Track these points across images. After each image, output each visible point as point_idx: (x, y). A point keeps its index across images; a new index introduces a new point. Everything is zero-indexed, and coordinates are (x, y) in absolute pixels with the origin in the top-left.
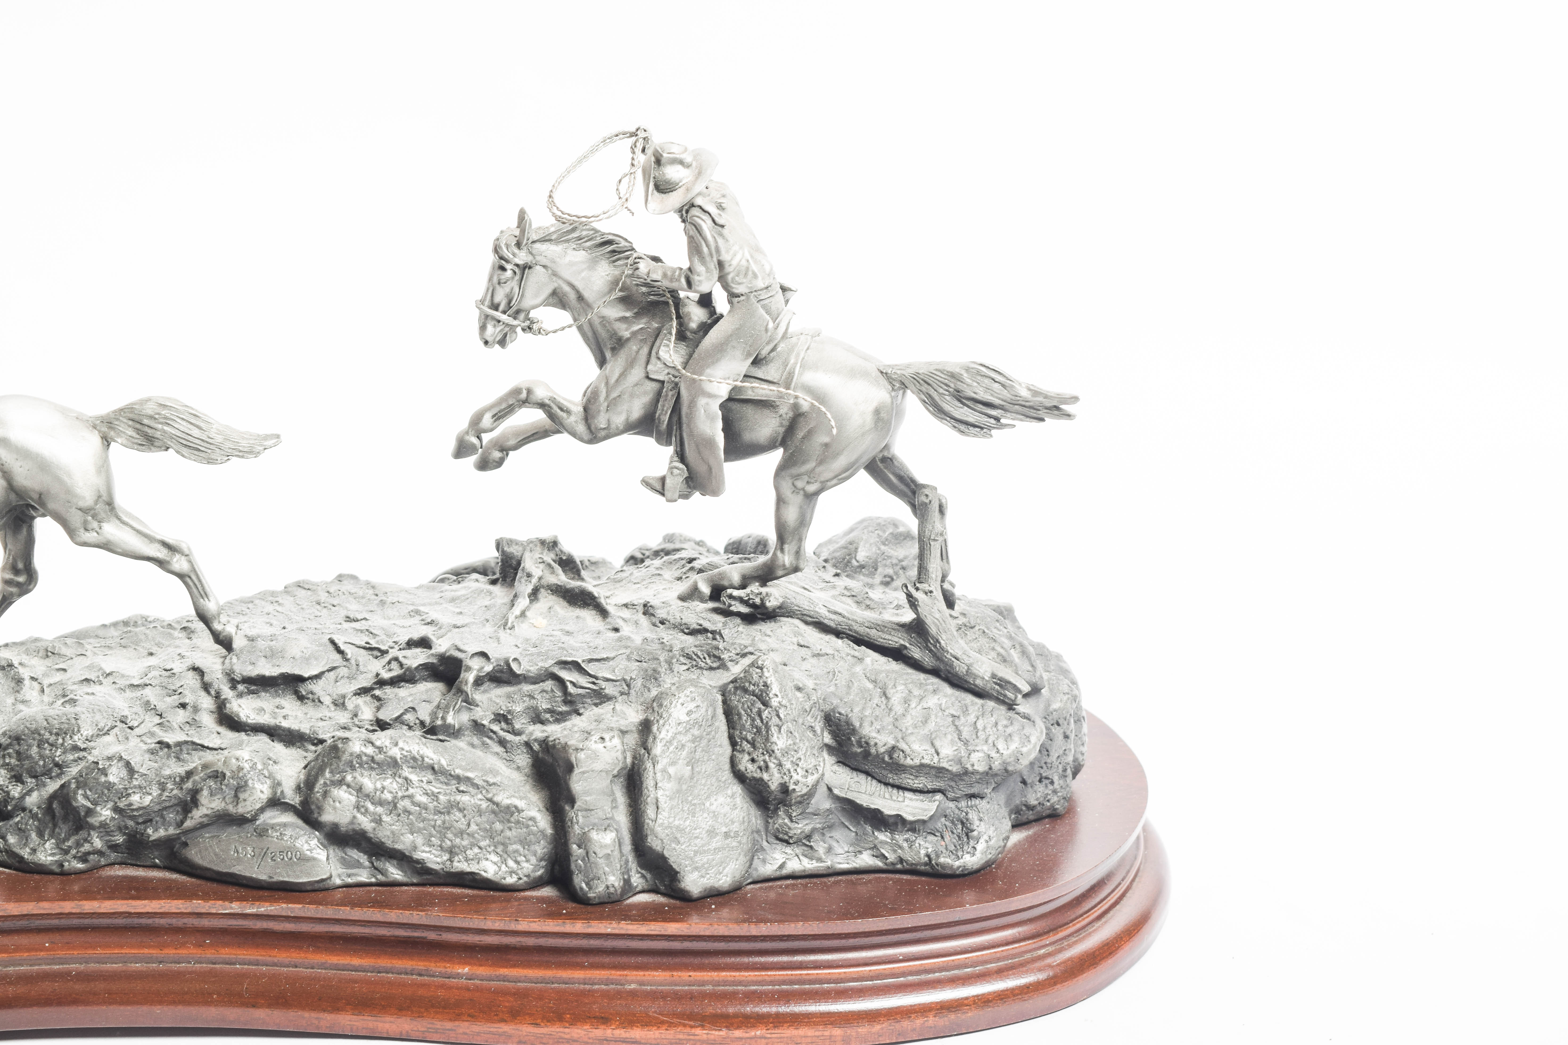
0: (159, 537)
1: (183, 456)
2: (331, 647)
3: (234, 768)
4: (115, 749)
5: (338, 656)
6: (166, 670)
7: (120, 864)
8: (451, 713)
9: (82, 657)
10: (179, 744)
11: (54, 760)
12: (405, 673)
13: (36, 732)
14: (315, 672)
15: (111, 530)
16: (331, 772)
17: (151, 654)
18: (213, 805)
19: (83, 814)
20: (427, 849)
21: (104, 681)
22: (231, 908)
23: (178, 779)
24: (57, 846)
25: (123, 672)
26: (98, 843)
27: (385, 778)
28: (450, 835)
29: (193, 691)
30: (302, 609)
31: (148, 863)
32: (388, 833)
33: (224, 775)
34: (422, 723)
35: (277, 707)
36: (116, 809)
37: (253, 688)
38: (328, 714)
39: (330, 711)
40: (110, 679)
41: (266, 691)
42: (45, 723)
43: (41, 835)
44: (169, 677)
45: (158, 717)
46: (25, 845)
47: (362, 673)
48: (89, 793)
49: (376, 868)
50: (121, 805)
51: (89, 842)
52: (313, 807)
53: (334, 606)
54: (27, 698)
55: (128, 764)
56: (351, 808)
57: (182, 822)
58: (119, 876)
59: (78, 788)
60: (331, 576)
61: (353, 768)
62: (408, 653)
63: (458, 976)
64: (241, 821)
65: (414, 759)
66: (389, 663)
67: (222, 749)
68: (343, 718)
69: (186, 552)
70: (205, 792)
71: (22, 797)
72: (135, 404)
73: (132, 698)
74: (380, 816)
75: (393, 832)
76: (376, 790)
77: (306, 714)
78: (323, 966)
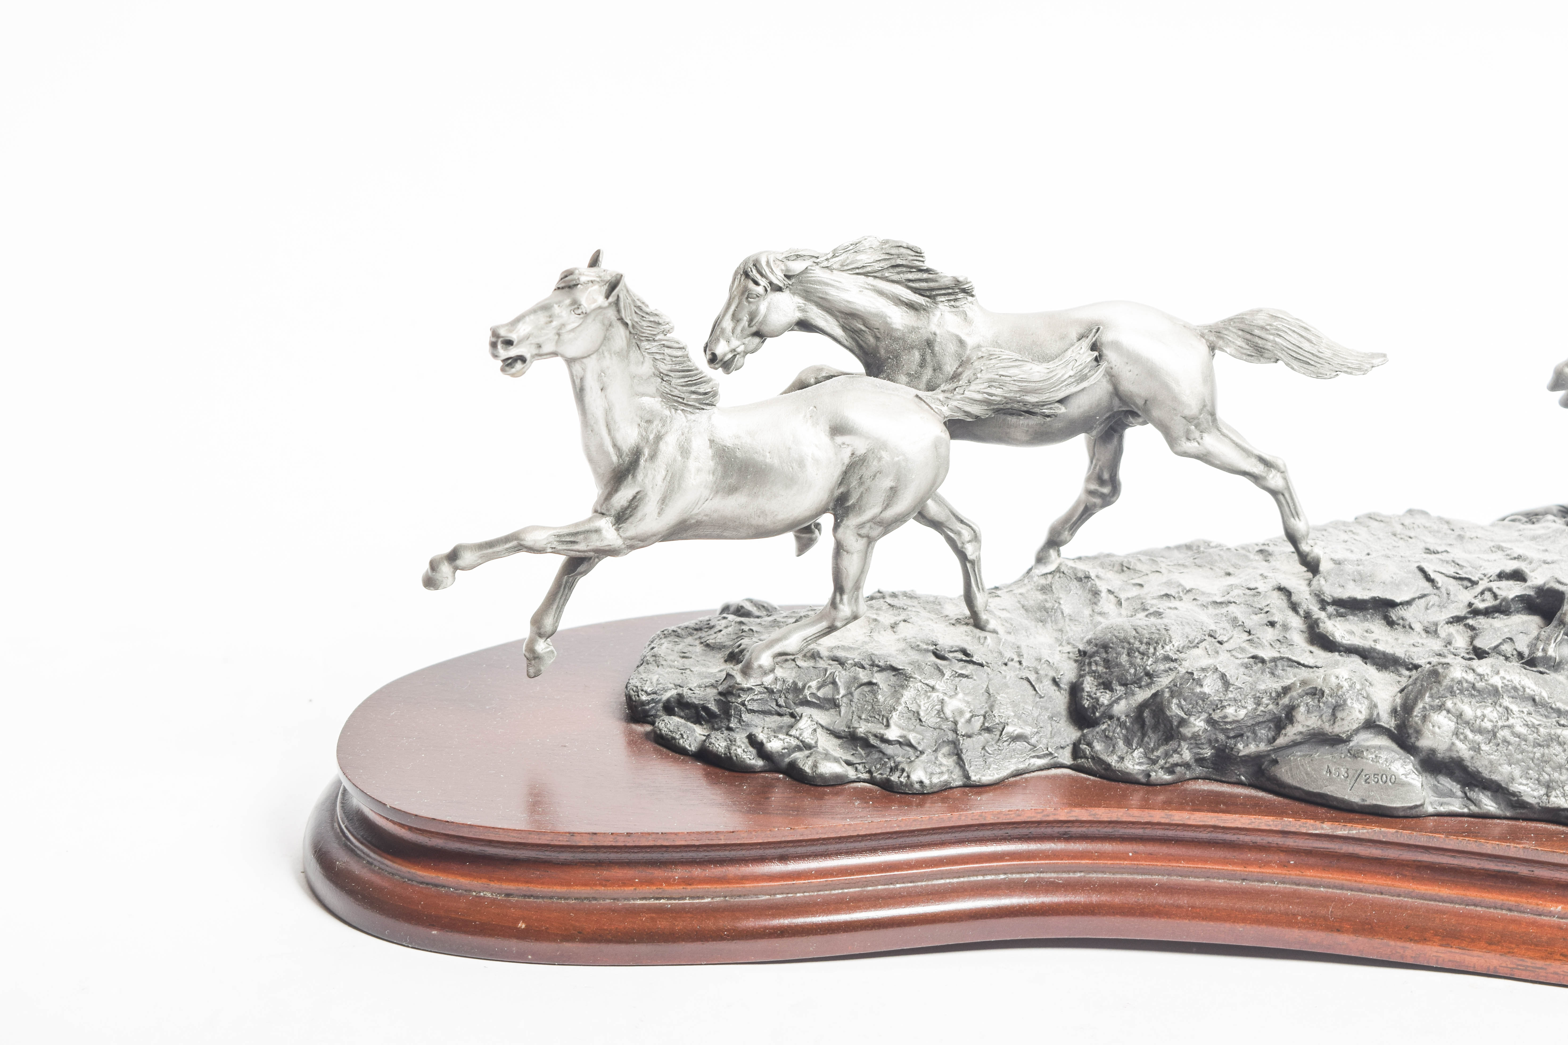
0: (1257, 452)
1: (1293, 368)
2: (1420, 575)
3: (1334, 685)
4: (1205, 662)
5: (1427, 585)
6: (1249, 589)
7: (1204, 779)
8: (1553, 645)
9: (1158, 574)
10: (1274, 660)
11: (1145, 669)
12: (1501, 604)
13: (1125, 640)
14: (1406, 598)
15: (1211, 442)
16: (1431, 696)
17: (1229, 574)
18: (1309, 723)
19: (1175, 723)
20: (1524, 782)
21: (1184, 597)
22: (1322, 828)
23: (1274, 694)
24: (1146, 755)
25: (1203, 590)
26: (1187, 756)
27: (1486, 706)
28: (1548, 769)
29: (1281, 610)
30: (1379, 539)
31: (1234, 780)
32: (1486, 763)
33: (1323, 693)
34: (1520, 655)
35: (1367, 631)
36: (1210, 721)
37: (1342, 610)
38: (1421, 641)
39: (1421, 637)
40: (1191, 596)
41: (1355, 615)
42: (1134, 632)
43: (1128, 742)
44: (1254, 596)
45: (1246, 634)
46: (1113, 752)
47: (1453, 602)
48: (1183, 702)
49: (1469, 799)
50: (1216, 717)
51: (1178, 753)
52: (1411, 731)
53: (1410, 538)
54: (1105, 610)
55: (1223, 676)
56: (1451, 734)
57: (1274, 739)
58: (1205, 790)
59: (1172, 696)
60: (1401, 511)
61: (1453, 693)
62: (1504, 584)
63: (1550, 914)
64: (1335, 741)
65: (1515, 689)
66: (1482, 593)
67: (1317, 667)
68: (1436, 645)
69: (1282, 468)
70: (1302, 709)
71: (1111, 705)
72: (1246, 314)
73: (1217, 615)
74: (1479, 744)
75: (1491, 762)
76: (1476, 717)
77: (1397, 639)
78: (1409, 895)
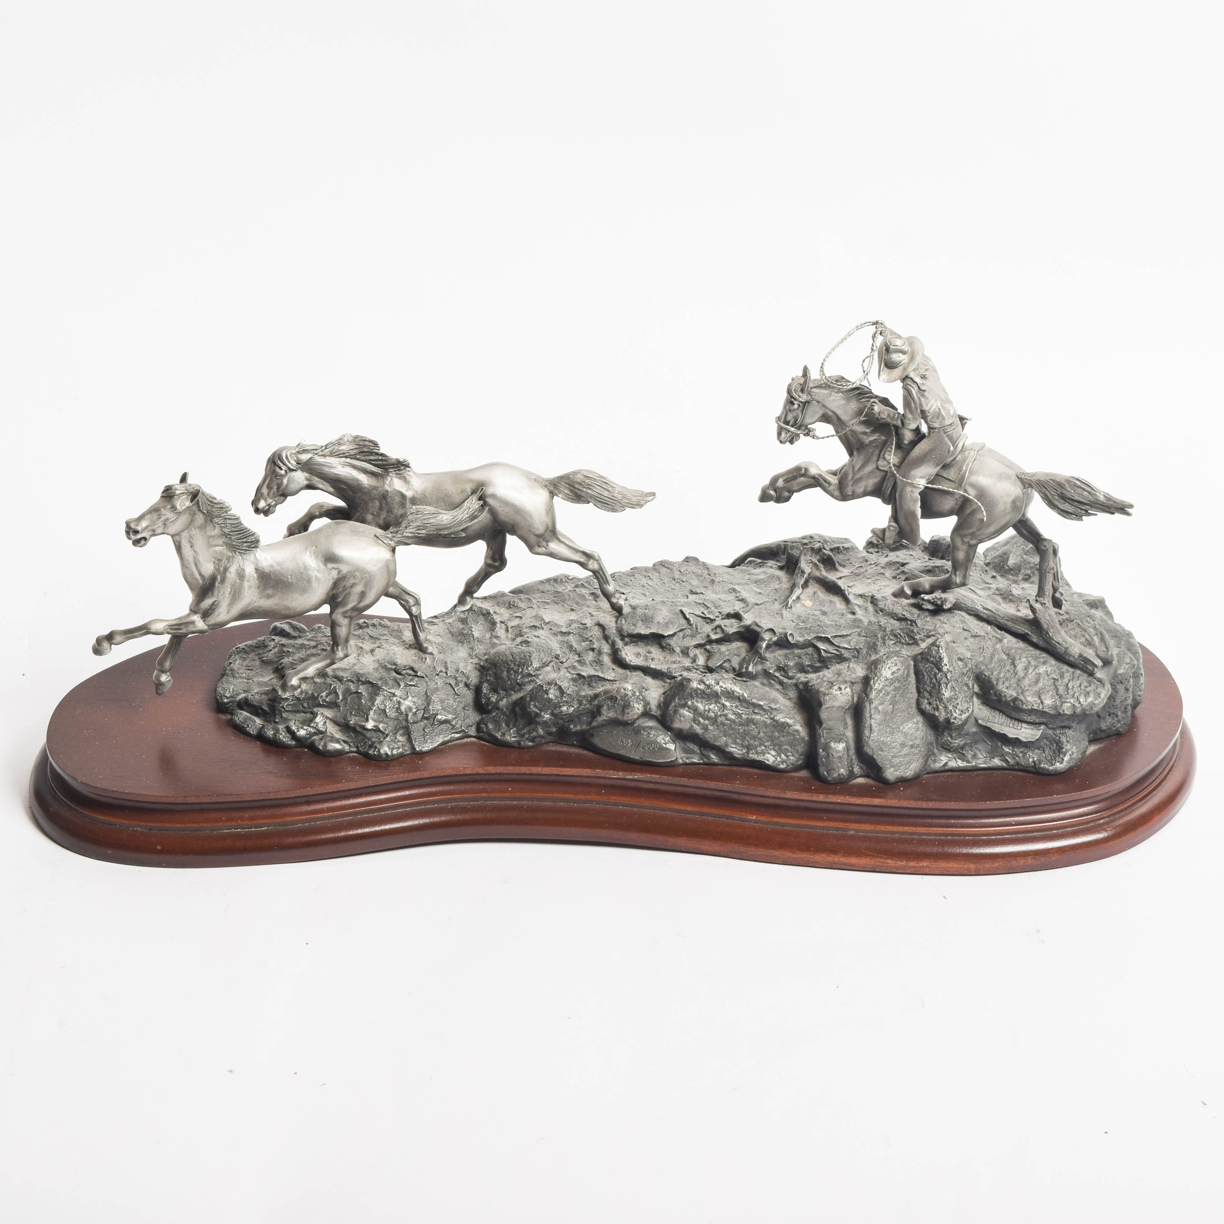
0: (581, 549)
1: (598, 507)
2: (681, 616)
3: (623, 695)
4: (553, 676)
5: (685, 622)
6: (582, 624)
7: (553, 742)
8: (751, 665)
9: (531, 609)
10: (590, 677)
11: (517, 681)
12: (725, 636)
13: (506, 662)
14: (671, 633)
15: (553, 546)
16: (679, 699)
17: (572, 610)
18: (609, 715)
19: (533, 716)
20: (734, 746)
21: (545, 627)
22: (618, 775)
23: (589, 698)
24: (517, 732)
25: (556, 622)
26: (541, 732)
27: (711, 704)
28: (748, 738)
29: (598, 640)
30: (664, 583)
31: (570, 743)
32: (712, 736)
33: (617, 698)
34: (734, 669)
35: (648, 653)
36: (552, 714)
37: (634, 640)
38: (678, 659)
39: (679, 657)
40: (548, 626)
41: (642, 642)
42: (511, 657)
43: (508, 725)
44: (584, 629)
45: (577, 656)
46: (499, 730)
47: (699, 633)
48: (537, 704)
49: (703, 755)
50: (556, 712)
51: (536, 731)
52: (668, 719)
53: (683, 582)
54: (499, 634)
55: (560, 688)
56: (690, 721)
57: (591, 723)
58: (553, 751)
59: (531, 700)
60: (681, 559)
61: (692, 697)
62: (727, 622)
63: (749, 820)
64: (625, 724)
65: (728, 692)
66: (716, 628)
67: (616, 681)
68: (687, 663)
69: (597, 558)
70: (605, 708)
71: (497, 702)
72: (570, 475)
73: (562, 641)
74: (707, 726)
75: (714, 736)
76: (705, 710)
77: (665, 658)
78: (670, 810)
